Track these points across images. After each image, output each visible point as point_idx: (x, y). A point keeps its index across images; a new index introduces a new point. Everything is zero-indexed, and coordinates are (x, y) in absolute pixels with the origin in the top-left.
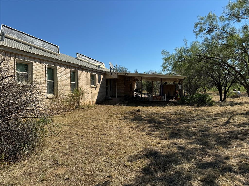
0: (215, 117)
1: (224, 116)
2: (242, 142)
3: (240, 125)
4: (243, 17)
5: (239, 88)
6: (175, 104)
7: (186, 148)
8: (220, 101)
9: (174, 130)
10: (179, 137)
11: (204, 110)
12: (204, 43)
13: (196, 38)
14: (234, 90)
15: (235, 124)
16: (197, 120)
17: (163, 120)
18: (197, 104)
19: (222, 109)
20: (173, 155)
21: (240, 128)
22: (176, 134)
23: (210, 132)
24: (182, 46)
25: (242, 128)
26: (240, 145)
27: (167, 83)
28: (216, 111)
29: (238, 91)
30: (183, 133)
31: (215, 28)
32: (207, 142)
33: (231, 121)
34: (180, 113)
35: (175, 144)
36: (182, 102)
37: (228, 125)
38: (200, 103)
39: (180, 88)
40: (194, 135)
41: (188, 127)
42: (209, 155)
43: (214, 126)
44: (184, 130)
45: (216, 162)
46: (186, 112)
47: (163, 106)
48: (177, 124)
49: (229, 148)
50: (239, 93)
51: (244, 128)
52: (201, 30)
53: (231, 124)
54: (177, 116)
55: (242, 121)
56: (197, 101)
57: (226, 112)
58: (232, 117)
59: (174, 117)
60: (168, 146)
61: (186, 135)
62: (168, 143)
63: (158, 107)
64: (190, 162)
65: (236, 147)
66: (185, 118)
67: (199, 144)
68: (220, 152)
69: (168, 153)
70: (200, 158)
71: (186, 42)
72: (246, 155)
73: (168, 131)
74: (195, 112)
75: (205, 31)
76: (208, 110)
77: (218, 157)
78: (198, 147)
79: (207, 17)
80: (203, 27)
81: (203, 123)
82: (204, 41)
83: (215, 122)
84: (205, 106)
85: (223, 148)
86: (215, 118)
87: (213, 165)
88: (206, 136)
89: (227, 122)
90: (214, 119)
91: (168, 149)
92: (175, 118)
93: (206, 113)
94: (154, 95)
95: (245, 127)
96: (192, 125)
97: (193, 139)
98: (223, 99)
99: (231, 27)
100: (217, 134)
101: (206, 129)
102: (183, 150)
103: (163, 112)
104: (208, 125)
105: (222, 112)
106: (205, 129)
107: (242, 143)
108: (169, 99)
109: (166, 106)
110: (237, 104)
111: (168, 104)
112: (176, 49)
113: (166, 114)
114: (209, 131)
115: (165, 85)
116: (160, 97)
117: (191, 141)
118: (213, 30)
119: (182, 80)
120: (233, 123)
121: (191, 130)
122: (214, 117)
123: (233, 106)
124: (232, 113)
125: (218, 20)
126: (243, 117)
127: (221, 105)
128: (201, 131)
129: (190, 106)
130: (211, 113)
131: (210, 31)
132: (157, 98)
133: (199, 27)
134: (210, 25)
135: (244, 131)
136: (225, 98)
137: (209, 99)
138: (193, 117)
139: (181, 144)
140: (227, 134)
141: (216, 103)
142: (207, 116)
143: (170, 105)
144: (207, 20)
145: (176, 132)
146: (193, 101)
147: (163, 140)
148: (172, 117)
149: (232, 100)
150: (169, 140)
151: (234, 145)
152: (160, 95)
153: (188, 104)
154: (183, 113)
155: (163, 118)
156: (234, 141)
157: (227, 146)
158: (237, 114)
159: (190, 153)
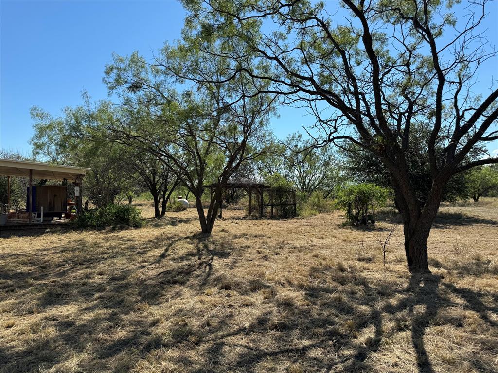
0: (144, 248)
1: (159, 245)
2: (182, 287)
3: (182, 259)
4: (187, 76)
5: (187, 194)
6: (65, 229)
7: (79, 323)
8: (156, 217)
9: (55, 287)
10: (64, 301)
11: (124, 237)
12: (124, 107)
13: (109, 95)
14: (179, 198)
15: (176, 257)
16: (109, 258)
17: (29, 268)
18: (111, 227)
19: (156, 232)
20: (45, 345)
21: (181, 264)
22: (58, 295)
23: (131, 279)
24: (80, 107)
25: (185, 263)
26: (178, 295)
27: (46, 181)
28: (146, 237)
29: (185, 200)
30: (76, 291)
31: (144, 84)
32: (122, 301)
33: (169, 252)
34: (73, 248)
35: (54, 318)
36: (81, 225)
37: (164, 260)
38: (117, 224)
39: (77, 194)
40: (98, 291)
41: (88, 276)
42: (124, 325)
43: (139, 267)
44: (77, 284)
45: (135, 335)
46: (87, 245)
47: (33, 236)
48: (63, 274)
49: (161, 303)
50: (186, 203)
51: (188, 263)
52: (119, 82)
53: (168, 258)
54: (66, 255)
55: (186, 250)
56: (112, 219)
57: (163, 237)
58: (171, 245)
59: (59, 257)
60: (34, 328)
61: (81, 293)
62: (34, 320)
63: (21, 239)
64: (81, 352)
65: (173, 298)
66: (82, 259)
67: (107, 308)
68: (145, 314)
69: (33, 344)
70: (105, 337)
71: (86, 99)
72: (185, 309)
73: (40, 291)
74: (107, 242)
75: (125, 85)
76: (132, 237)
77: (139, 326)
78: (105, 314)
79: (130, 59)
80: (123, 77)
81: (120, 263)
82: (124, 103)
83: (142, 259)
84: (128, 229)
85: (151, 305)
86: (143, 250)
87: (128, 343)
88: (123, 287)
89: (163, 256)
90: (140, 253)
91: (32, 335)
92: (60, 260)
93: (127, 242)
94: (11, 211)
95: (190, 260)
96: (97, 271)
97: (96, 299)
98: (160, 214)
99: (170, 89)
100: (142, 281)
101: (124, 274)
102: (70, 329)
103: (32, 248)
104: (128, 267)
105: (156, 239)
106: (122, 275)
107: (182, 290)
108: (50, 218)
109: (43, 235)
110: (181, 221)
111: (49, 230)
112: (66, 110)
113: (40, 253)
114: (129, 278)
115: (40, 186)
116: (27, 214)
117: (90, 304)
118: (141, 87)
119: (81, 177)
120: (172, 256)
121: (93, 282)
122: (141, 249)
123: (176, 225)
124: (172, 237)
125: (149, 70)
126: (189, 243)
127: (156, 226)
128: (114, 279)
129: (98, 231)
130: (137, 242)
131: (135, 87)
132: (18, 218)
133: (114, 75)
134: (135, 76)
135: (186, 267)
136: (163, 213)
137: (135, 215)
138: (102, 253)
139: (67, 317)
140: (160, 278)
141: (148, 222)
142: (128, 248)
143: (52, 232)
144: (130, 64)
145: (59, 290)
146: (104, 219)
147: (24, 315)
148: (54, 259)
149: (175, 215)
150: (39, 312)
151: (169, 296)
152: (28, 210)
153: (93, 228)
154: (80, 247)
155: (30, 263)
156: (169, 289)
157: (158, 300)
158: (180, 239)
159: (85, 332)
